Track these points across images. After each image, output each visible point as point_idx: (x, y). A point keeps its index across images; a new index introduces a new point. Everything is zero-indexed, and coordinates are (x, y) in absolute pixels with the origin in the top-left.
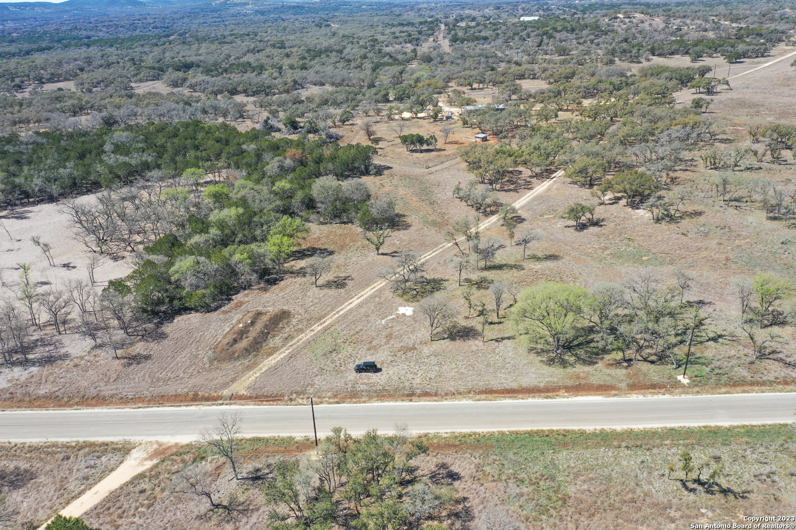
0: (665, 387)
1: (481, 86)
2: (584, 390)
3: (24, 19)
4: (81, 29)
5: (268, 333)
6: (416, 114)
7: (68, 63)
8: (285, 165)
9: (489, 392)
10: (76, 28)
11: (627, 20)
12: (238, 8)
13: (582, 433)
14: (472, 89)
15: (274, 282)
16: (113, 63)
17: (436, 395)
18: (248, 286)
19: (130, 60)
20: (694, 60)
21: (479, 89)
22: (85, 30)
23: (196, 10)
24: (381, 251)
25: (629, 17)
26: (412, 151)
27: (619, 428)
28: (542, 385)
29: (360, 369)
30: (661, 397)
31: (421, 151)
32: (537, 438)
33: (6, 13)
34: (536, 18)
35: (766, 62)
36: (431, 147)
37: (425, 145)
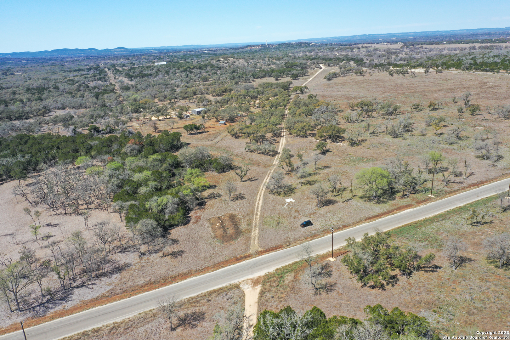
0: (428, 200)
1: (176, 100)
5: (236, 224)
11: (226, 61)
15: (203, 204)
17: (349, 226)
20: (276, 79)
24: (244, 179)
25: (226, 60)
26: (191, 134)
27: (431, 215)
32: (407, 227)
34: (165, 63)
35: (309, 78)
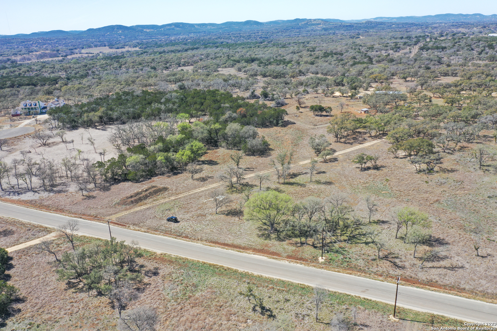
0: (307, 261)
2: (263, 252)
3: (200, 32)
4: (221, 38)
5: (149, 196)
6: (343, 94)
7: (197, 56)
8: (232, 116)
9: (216, 243)
10: (219, 38)
12: (314, 27)
13: (236, 271)
14: (406, 81)
15: (175, 174)
16: (218, 57)
17: (189, 238)
18: (163, 174)
19: (227, 56)
21: (411, 81)
22: (224, 39)
23: (289, 28)
26: (317, 115)
27: (257, 273)
28: (243, 245)
29: (169, 220)
30: (299, 265)
31: (321, 116)
33: (193, 29)
36: (328, 114)
37: (324, 112)
